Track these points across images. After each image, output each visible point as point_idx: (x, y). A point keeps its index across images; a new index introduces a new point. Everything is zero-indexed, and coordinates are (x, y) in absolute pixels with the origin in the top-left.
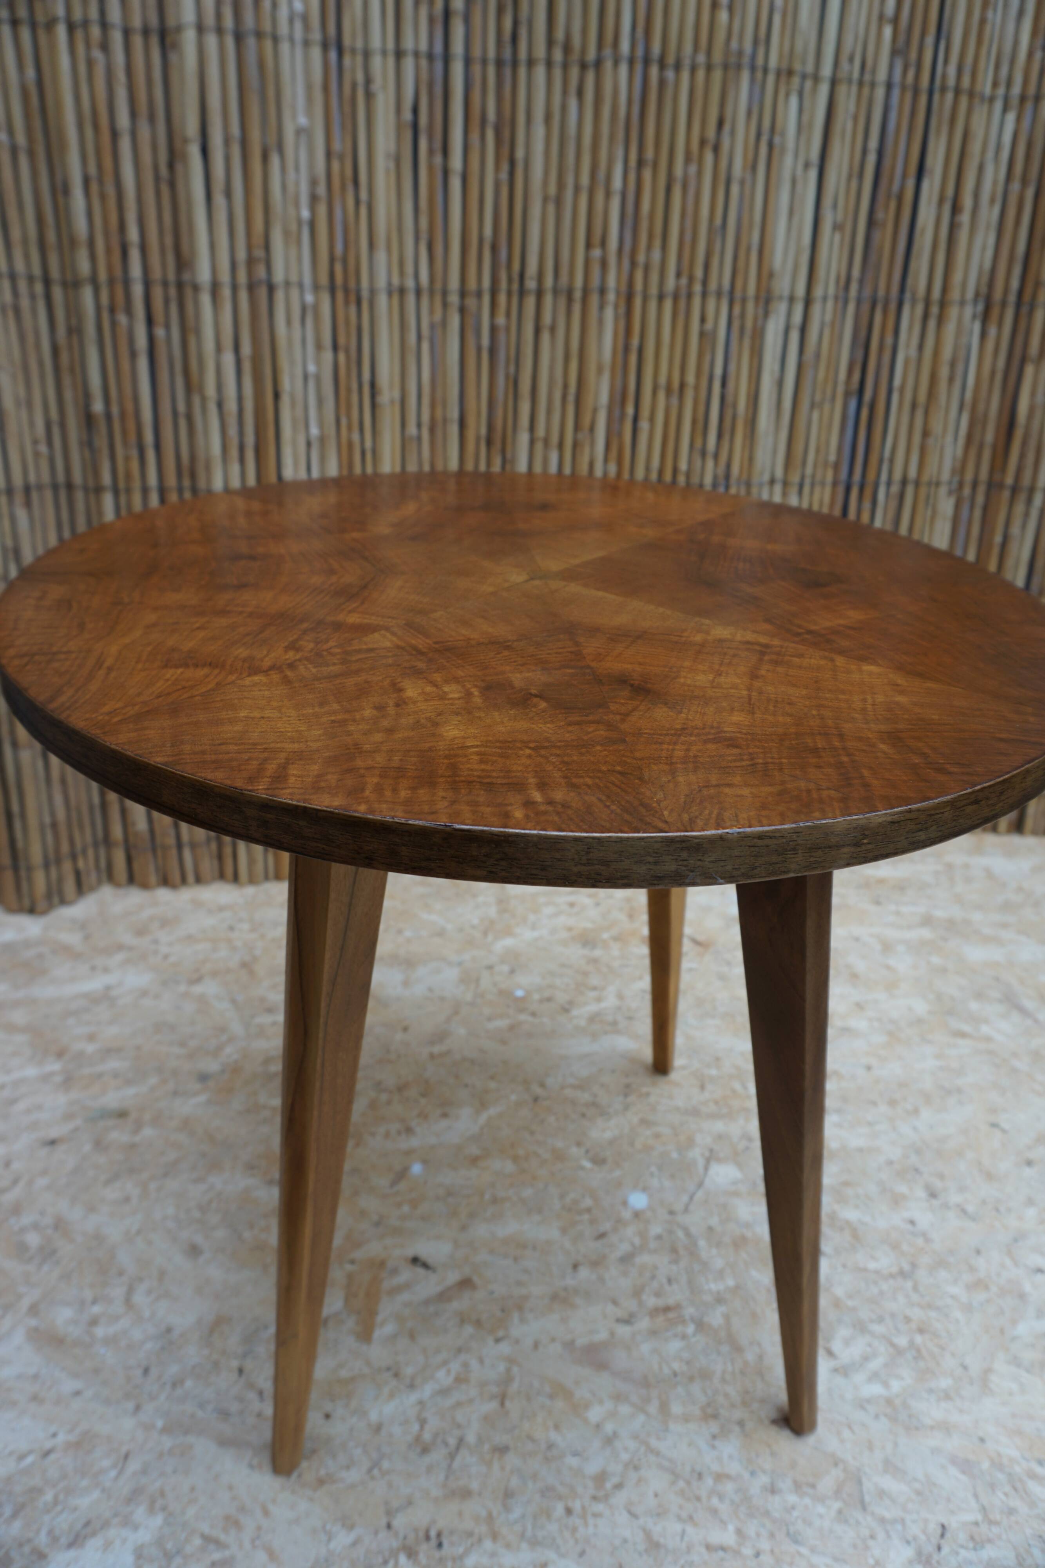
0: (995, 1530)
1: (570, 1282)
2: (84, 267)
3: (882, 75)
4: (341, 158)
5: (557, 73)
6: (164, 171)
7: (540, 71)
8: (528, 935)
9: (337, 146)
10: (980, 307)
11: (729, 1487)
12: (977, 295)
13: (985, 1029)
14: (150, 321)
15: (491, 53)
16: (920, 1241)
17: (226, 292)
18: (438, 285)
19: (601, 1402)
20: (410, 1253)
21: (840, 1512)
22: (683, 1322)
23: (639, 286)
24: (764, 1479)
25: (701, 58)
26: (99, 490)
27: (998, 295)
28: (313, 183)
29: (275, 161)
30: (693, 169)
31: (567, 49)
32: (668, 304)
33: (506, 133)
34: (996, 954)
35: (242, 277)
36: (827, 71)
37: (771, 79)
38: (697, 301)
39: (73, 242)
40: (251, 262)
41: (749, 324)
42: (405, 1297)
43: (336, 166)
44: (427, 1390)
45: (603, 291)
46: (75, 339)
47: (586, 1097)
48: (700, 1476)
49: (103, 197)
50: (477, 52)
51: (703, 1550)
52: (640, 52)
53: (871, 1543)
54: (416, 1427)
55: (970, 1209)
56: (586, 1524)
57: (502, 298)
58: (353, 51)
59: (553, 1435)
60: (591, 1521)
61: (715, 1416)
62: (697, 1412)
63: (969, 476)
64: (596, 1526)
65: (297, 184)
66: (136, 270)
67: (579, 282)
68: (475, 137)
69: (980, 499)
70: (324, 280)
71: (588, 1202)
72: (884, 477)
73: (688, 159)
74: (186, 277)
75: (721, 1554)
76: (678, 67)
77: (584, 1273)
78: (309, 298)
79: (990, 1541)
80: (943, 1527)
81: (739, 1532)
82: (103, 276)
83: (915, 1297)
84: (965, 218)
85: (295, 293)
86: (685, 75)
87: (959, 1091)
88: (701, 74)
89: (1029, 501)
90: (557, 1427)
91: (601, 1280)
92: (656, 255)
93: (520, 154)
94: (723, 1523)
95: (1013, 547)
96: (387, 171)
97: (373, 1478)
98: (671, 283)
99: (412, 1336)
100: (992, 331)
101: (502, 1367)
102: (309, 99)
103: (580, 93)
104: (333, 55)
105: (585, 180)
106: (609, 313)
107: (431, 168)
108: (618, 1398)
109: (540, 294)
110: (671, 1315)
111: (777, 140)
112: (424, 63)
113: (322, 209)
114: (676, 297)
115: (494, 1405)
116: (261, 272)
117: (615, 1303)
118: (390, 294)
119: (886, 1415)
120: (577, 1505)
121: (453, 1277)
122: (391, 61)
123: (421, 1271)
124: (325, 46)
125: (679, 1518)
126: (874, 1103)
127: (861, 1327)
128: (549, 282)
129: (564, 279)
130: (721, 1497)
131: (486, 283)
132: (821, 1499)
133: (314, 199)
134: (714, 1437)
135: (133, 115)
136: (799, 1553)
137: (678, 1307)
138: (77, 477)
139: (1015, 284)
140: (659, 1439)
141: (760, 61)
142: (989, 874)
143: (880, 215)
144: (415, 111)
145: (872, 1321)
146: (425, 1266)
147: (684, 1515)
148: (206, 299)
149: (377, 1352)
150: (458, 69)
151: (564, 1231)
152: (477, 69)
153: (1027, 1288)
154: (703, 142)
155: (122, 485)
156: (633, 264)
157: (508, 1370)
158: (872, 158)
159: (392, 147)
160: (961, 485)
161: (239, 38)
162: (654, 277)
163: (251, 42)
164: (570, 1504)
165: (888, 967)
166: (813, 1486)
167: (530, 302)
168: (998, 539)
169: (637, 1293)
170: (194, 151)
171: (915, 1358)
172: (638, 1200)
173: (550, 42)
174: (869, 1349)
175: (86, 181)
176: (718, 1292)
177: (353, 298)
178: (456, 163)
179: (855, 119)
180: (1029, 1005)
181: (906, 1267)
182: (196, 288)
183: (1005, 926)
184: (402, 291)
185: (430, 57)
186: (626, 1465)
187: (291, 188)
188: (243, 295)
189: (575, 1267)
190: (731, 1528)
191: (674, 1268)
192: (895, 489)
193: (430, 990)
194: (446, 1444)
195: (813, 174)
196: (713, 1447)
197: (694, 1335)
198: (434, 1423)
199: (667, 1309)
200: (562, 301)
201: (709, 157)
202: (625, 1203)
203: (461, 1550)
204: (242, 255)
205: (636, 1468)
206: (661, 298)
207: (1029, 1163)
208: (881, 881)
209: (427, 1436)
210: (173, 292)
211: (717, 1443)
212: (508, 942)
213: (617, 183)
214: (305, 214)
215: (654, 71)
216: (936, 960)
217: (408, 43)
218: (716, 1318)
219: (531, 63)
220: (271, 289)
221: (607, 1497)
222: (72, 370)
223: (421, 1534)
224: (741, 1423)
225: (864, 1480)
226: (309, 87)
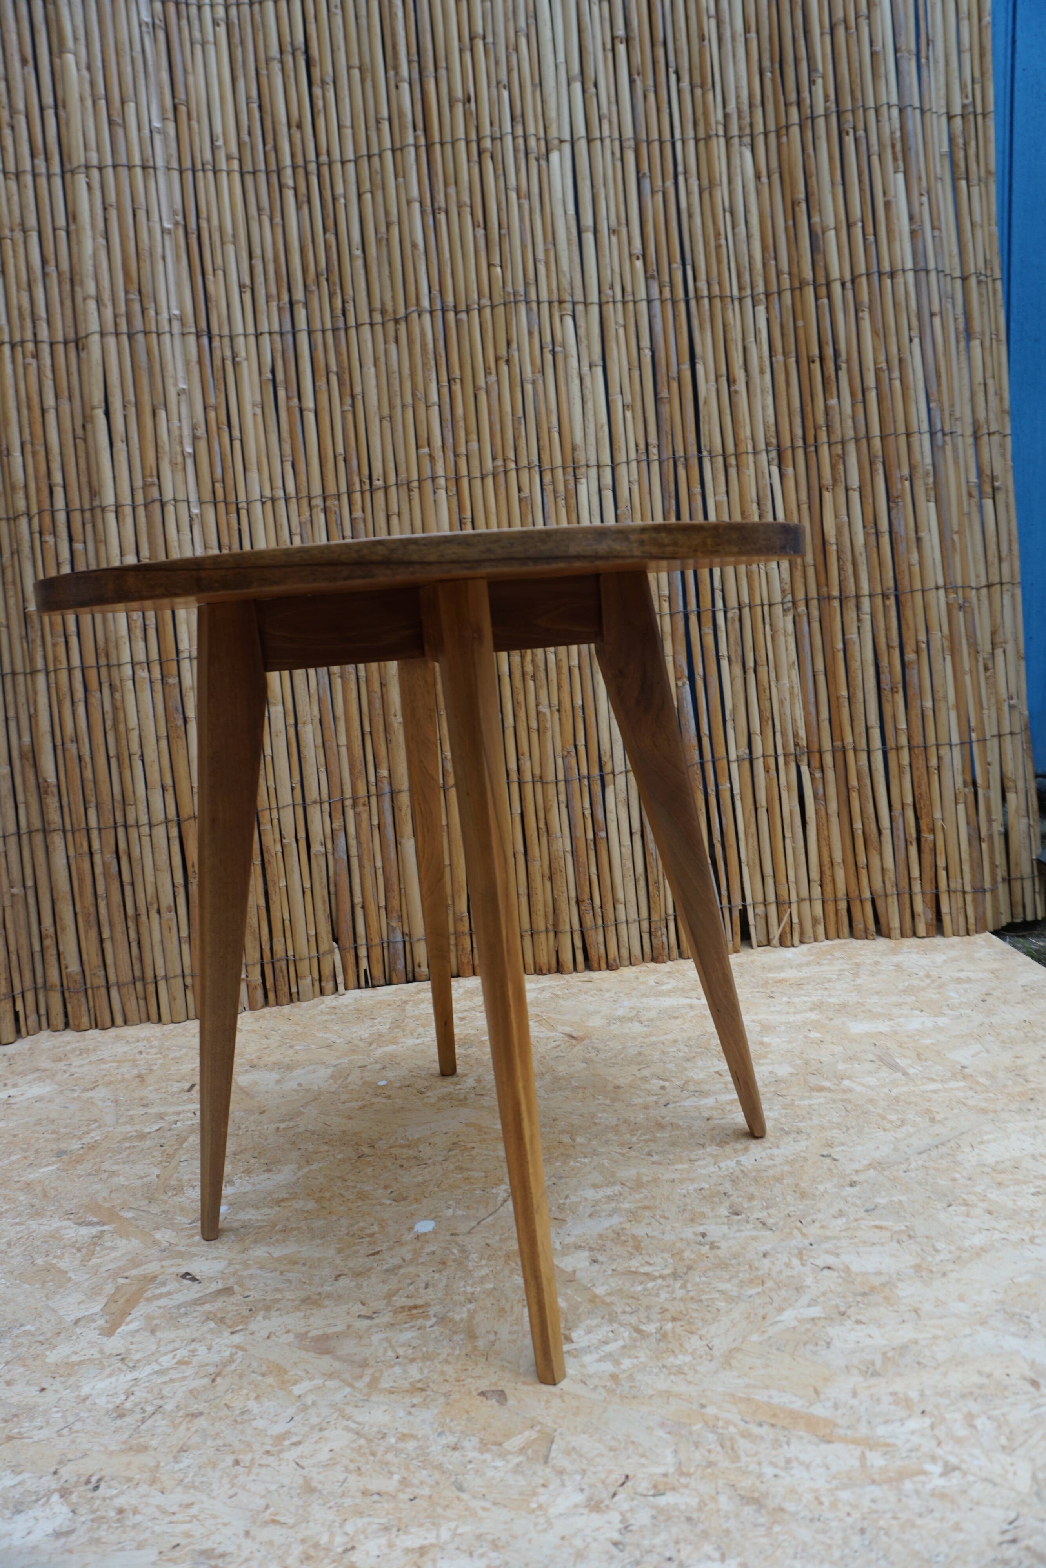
0: (683, 1480)
1: (327, 1288)
2: (21, 505)
3: (642, 294)
4: (216, 409)
5: (379, 329)
6: (79, 431)
7: (366, 330)
8: (410, 1042)
9: (212, 401)
10: (774, 454)
11: (411, 1445)
12: (767, 444)
13: (846, 1083)
14: (71, 540)
15: (328, 325)
16: (705, 1249)
17: (128, 510)
18: (304, 493)
19: (311, 1379)
20: (184, 1271)
21: (518, 1465)
22: (427, 1317)
23: (464, 472)
24: (451, 1439)
25: (486, 302)
26: (34, 672)
27: (787, 443)
28: (194, 428)
29: (162, 414)
30: (493, 378)
31: (383, 312)
32: (489, 481)
33: (346, 377)
34: (883, 1026)
35: (140, 499)
36: (594, 297)
37: (545, 307)
38: (513, 475)
39: (13, 488)
40: (146, 487)
41: (561, 487)
42: (163, 1302)
43: (212, 414)
44: (148, 1370)
45: (434, 479)
46: (16, 557)
47: (411, 1153)
48: (384, 1436)
49: (34, 454)
50: (318, 325)
51: (359, 1494)
52: (438, 306)
53: (541, 1490)
54: (123, 1397)
55: (770, 1221)
56: (249, 1474)
57: (357, 496)
58: (221, 337)
59: (252, 1404)
60: (255, 1470)
61: (423, 1390)
62: (407, 1386)
63: (800, 595)
64: (258, 1474)
65: (180, 428)
66: (60, 503)
67: (415, 476)
68: (322, 383)
69: (815, 613)
70: (207, 496)
71: (376, 1228)
72: (719, 604)
73: (487, 372)
74: (96, 503)
75: (376, 1497)
76: (468, 311)
77: (343, 1282)
78: (195, 511)
79: (674, 1489)
80: (627, 1477)
81: (404, 1482)
82: (34, 510)
83: (680, 1293)
84: (741, 386)
85: (183, 507)
86: (475, 314)
87: (799, 1132)
88: (487, 311)
89: (858, 608)
90: (257, 1398)
91: (359, 1286)
92: (474, 445)
93: (358, 389)
94: (391, 1473)
95: (855, 650)
96: (255, 415)
97: (60, 1436)
98: (489, 465)
99: (153, 1332)
100: (790, 471)
101: (228, 1353)
102: (188, 371)
103: (397, 341)
104: (205, 340)
105: (409, 400)
106: (442, 493)
107: (289, 409)
108: (330, 1376)
109: (386, 489)
110: (415, 1311)
111: (558, 349)
112: (277, 338)
113: (203, 445)
114: (495, 476)
115: (206, 1381)
116: (154, 493)
117: (363, 1304)
118: (263, 503)
119: (604, 1387)
120: (246, 1458)
121: (214, 1287)
122: (252, 339)
123: (186, 1282)
124: (198, 336)
125: (347, 1470)
126: (703, 1146)
127: (612, 1318)
128: (392, 479)
129: (403, 475)
130: (398, 1452)
131: (343, 488)
132: (503, 1455)
133: (195, 438)
134: (414, 1406)
135: (57, 397)
136: (458, 1498)
137: (427, 1305)
138: (19, 668)
139: (799, 432)
140: (356, 1406)
141: (533, 297)
142: (898, 967)
143: (664, 394)
144: (273, 372)
145: (624, 1312)
146: (194, 1279)
147: (352, 1466)
148: (111, 517)
149: (115, 1344)
150: (303, 338)
151: (340, 1251)
152: (319, 336)
153: (809, 1281)
154: (497, 359)
155: (51, 668)
156: (456, 455)
157: (232, 1355)
158: (647, 353)
159: (258, 398)
160: (794, 602)
161: (131, 336)
162: (475, 463)
163: (140, 337)
164: (241, 1457)
165: (761, 1043)
166: (500, 1444)
167: (380, 496)
168: (840, 646)
169: (389, 1296)
170: (100, 413)
171: (659, 1341)
172: (425, 1226)
173: (371, 311)
174: (611, 1334)
175: (22, 445)
176: (473, 1293)
177: (233, 508)
178: (309, 403)
179: (625, 327)
180: (901, 1062)
181: (681, 1270)
182: (103, 510)
183: (899, 1005)
184: (273, 500)
185: (282, 334)
186: (313, 1427)
187: (176, 432)
188: (141, 511)
189: (337, 1277)
190: (396, 1477)
191: (437, 1276)
192: (733, 614)
193: (300, 1085)
194: (144, 1411)
195: (599, 371)
196: (410, 1413)
197: (431, 1326)
198: (140, 1394)
199: (415, 1307)
200: (404, 490)
201: (504, 368)
202: (410, 1229)
203: (115, 1492)
204: (139, 483)
205: (321, 1430)
206: (483, 478)
207: (852, 1184)
208: (781, 981)
209: (128, 1405)
210: (88, 515)
211: (413, 1410)
212: (390, 1048)
213: (434, 398)
214: (189, 450)
215: (451, 315)
216: (814, 1035)
217: (264, 327)
218: (460, 1315)
219: (357, 326)
220: (163, 505)
221: (281, 1451)
222: (14, 583)
223: (83, 1479)
224: (447, 1395)
225: (557, 1440)
226: (187, 363)
